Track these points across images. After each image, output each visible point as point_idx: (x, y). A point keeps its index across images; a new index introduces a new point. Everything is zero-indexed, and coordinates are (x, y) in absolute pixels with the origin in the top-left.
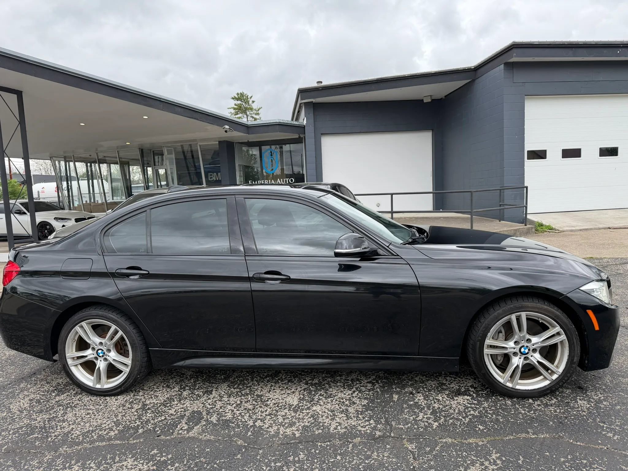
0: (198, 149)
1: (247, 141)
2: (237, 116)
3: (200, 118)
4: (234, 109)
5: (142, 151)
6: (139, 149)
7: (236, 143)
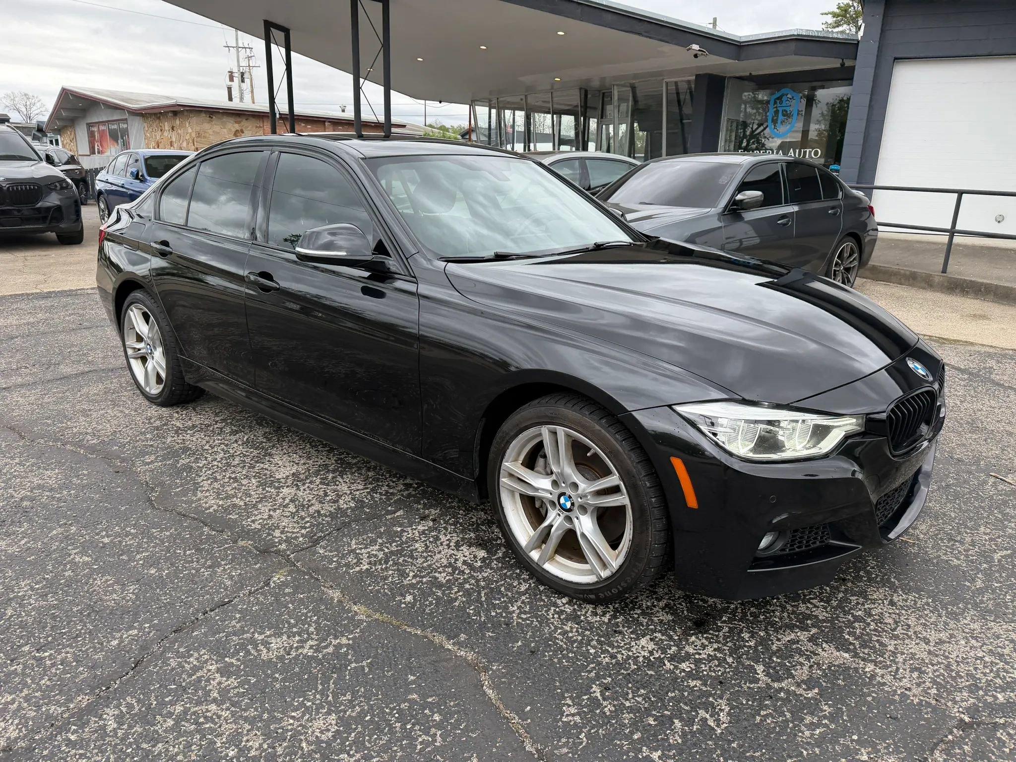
0: (662, 90)
1: (748, 74)
2: (836, 30)
3: (646, 32)
4: (835, 15)
5: (585, 93)
6: (580, 89)
7: (730, 77)
